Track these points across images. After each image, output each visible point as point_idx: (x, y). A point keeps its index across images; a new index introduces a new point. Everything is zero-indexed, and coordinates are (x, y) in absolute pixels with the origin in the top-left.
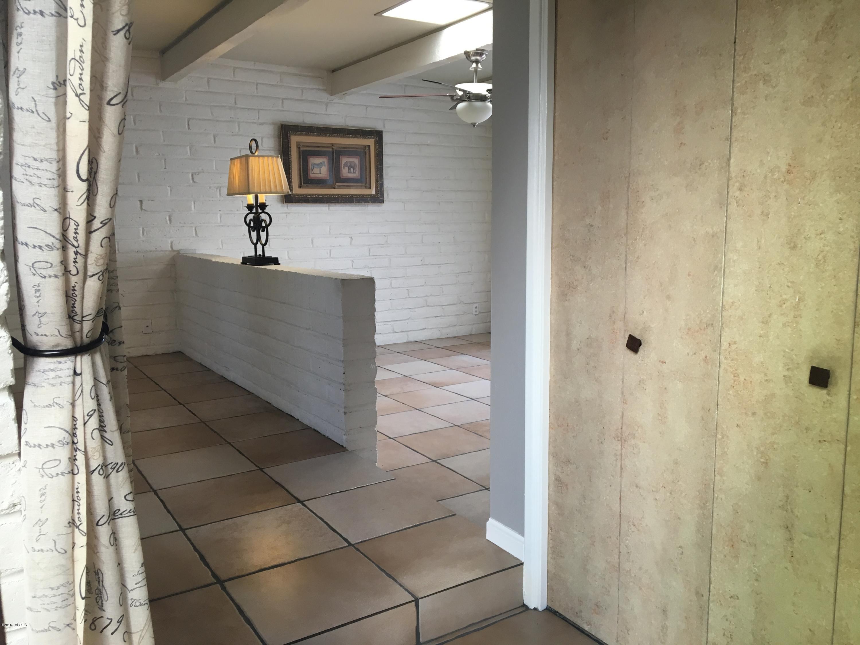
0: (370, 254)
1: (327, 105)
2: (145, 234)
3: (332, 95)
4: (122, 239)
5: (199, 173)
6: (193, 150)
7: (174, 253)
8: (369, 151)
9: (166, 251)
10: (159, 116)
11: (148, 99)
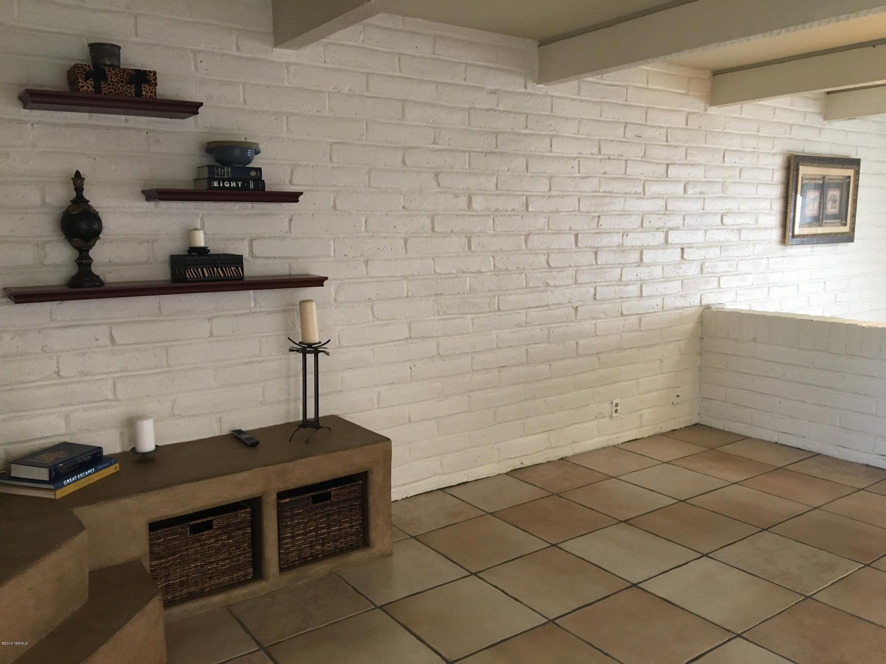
1: (820, 130)
4: (666, 295)
5: (727, 213)
6: (724, 187)
7: (702, 308)
8: (849, 182)
9: (696, 306)
10: (704, 148)
11: (698, 127)
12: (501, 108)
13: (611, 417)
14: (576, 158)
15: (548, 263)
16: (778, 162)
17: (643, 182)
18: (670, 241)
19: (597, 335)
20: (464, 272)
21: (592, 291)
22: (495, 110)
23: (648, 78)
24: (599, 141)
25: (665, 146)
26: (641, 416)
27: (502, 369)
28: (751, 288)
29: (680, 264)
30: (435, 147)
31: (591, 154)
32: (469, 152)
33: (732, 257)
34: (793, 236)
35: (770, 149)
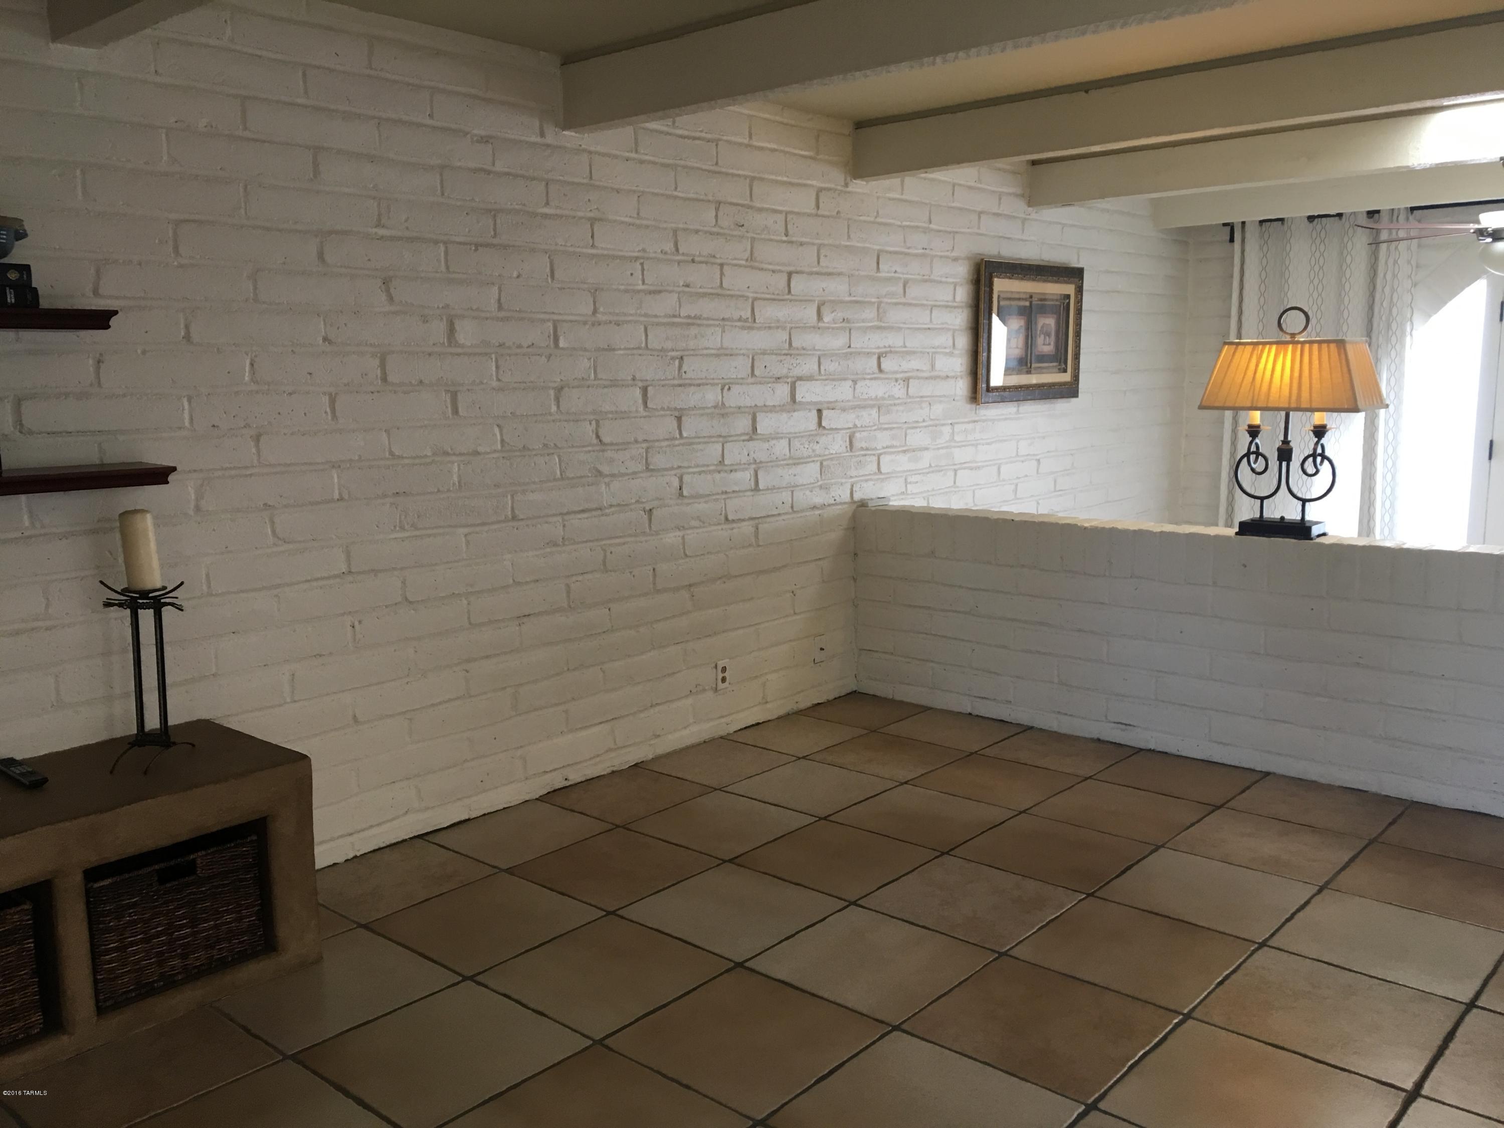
1: (1024, 222)
2: (823, 474)
3: (1030, 205)
4: (797, 486)
5: (886, 353)
6: (881, 310)
7: (854, 507)
8: (1069, 304)
9: (845, 503)
10: (846, 246)
11: (835, 213)
12: (499, 167)
13: (716, 690)
14: (637, 258)
15: (598, 437)
16: (962, 271)
17: (750, 300)
18: (798, 398)
19: (686, 556)
20: (446, 453)
21: (676, 483)
22: (489, 172)
23: (750, 128)
24: (675, 231)
25: (784, 242)
26: (764, 685)
27: (525, 620)
28: (928, 473)
29: (816, 435)
30: (382, 232)
31: (662, 252)
32: (445, 243)
33: (896, 423)
34: (989, 389)
35: (948, 251)
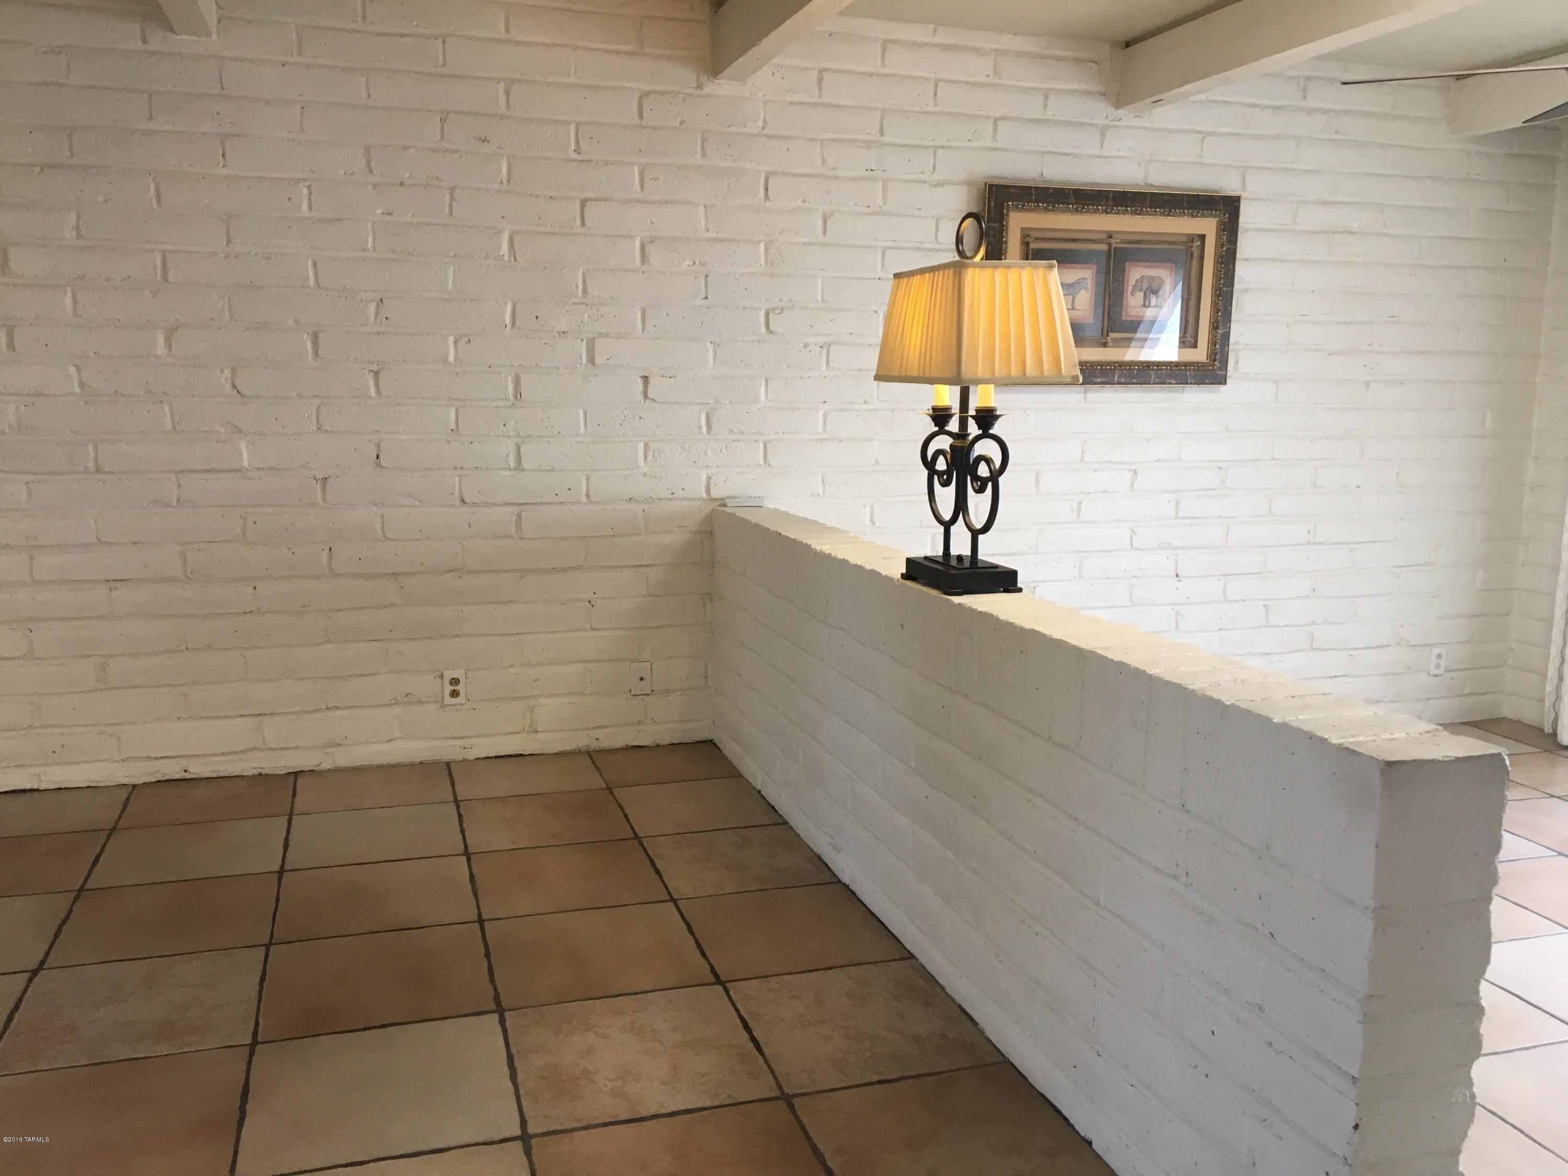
0: (1177, 514)
1: (1103, 131)
2: (650, 458)
3: (1118, 105)
4: (600, 470)
5: (785, 308)
6: (774, 252)
7: (711, 505)
8: (1200, 247)
9: (693, 499)
10: (699, 167)
11: (675, 124)
12: (76, 80)
13: (440, 703)
14: (300, 180)
15: (234, 386)
16: (954, 201)
17: (506, 234)
18: (601, 359)
19: (388, 538)
21: (370, 450)
22: (60, 86)
24: (367, 148)
25: (574, 161)
26: (532, 709)
27: (118, 585)
29: (639, 409)
31: (344, 173)
33: (805, 402)
35: (922, 172)
